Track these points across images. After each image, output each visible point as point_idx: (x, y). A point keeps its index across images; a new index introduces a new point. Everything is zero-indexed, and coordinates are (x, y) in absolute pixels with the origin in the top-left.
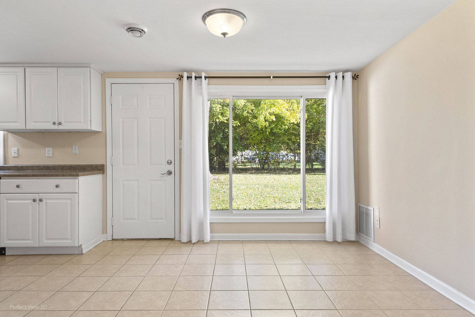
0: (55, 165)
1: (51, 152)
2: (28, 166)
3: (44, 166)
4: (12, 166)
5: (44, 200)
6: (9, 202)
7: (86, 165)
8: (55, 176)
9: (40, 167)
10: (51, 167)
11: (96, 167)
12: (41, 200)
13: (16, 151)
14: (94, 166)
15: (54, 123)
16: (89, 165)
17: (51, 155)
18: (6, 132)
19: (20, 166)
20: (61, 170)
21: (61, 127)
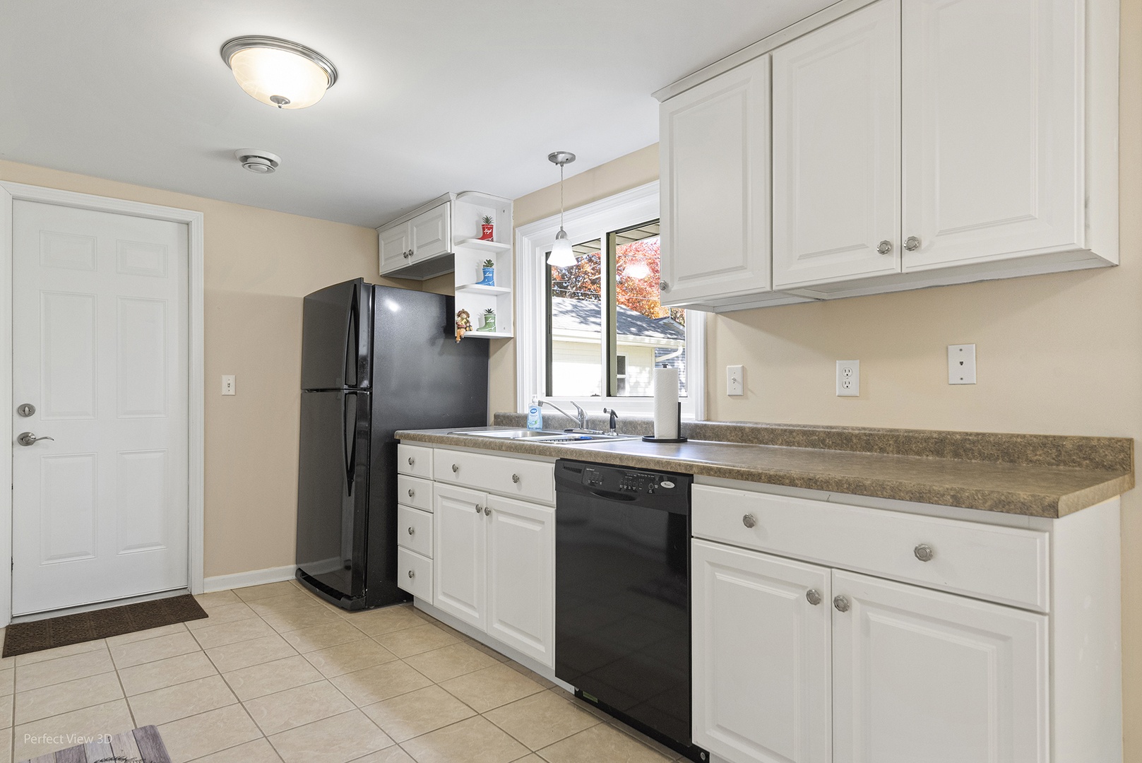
0: (871, 429)
1: (854, 379)
2: (774, 427)
3: (829, 433)
4: (728, 427)
5: (855, 606)
6: (722, 576)
7: (1024, 436)
8: (911, 500)
9: (813, 433)
10: (856, 436)
11: (1080, 448)
12: (841, 605)
13: (739, 377)
14: (1069, 445)
15: (885, 249)
16: (1035, 436)
17: (853, 390)
18: (711, 315)
19: (749, 428)
20: (898, 452)
21: (914, 262)
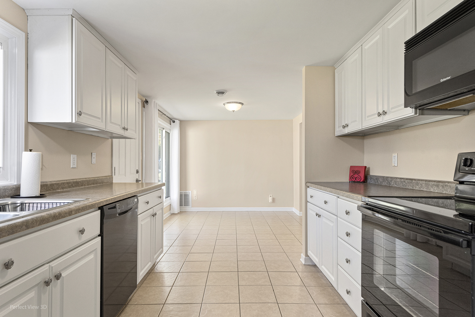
1: (76, 161)
17: (76, 165)
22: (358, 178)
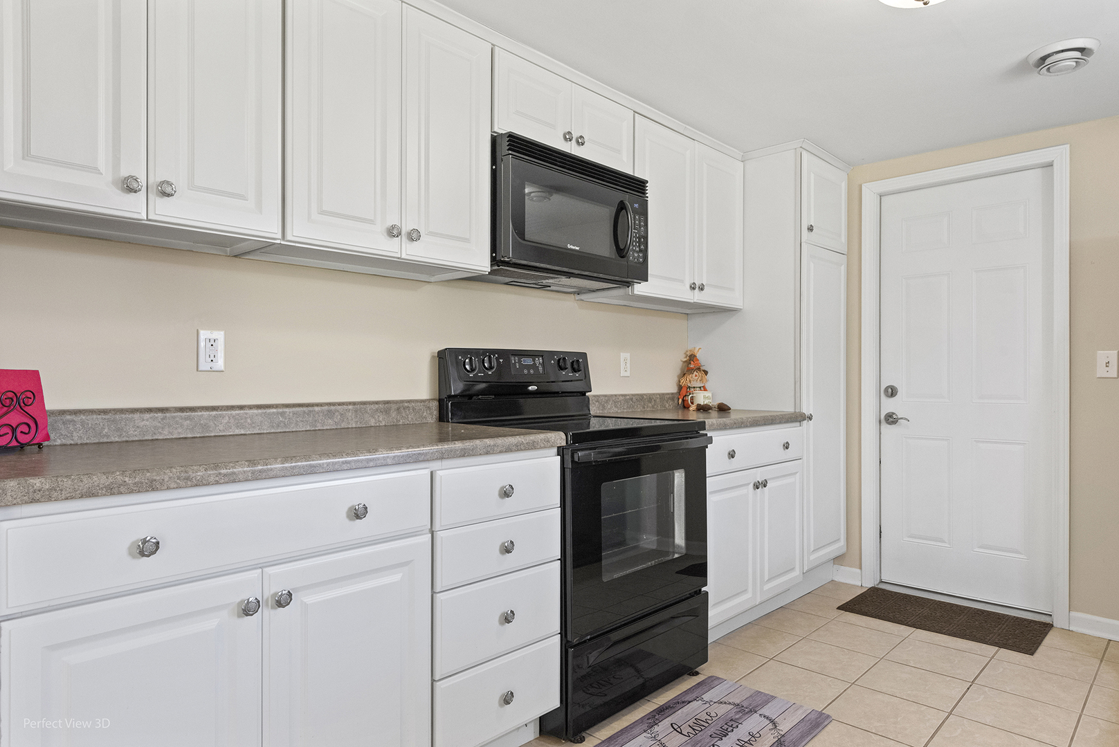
22: (25, 429)
